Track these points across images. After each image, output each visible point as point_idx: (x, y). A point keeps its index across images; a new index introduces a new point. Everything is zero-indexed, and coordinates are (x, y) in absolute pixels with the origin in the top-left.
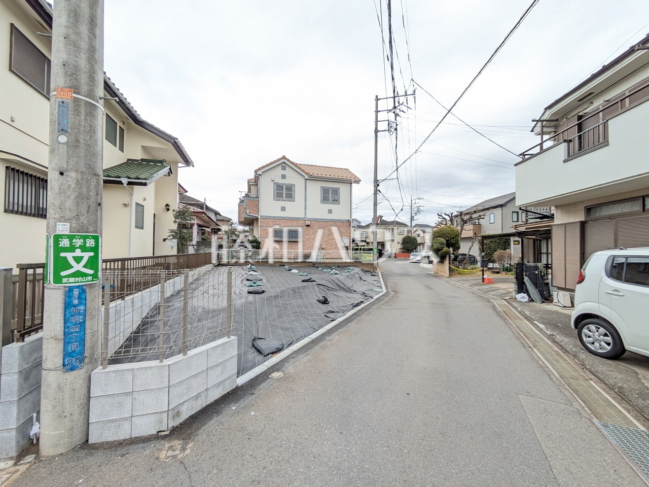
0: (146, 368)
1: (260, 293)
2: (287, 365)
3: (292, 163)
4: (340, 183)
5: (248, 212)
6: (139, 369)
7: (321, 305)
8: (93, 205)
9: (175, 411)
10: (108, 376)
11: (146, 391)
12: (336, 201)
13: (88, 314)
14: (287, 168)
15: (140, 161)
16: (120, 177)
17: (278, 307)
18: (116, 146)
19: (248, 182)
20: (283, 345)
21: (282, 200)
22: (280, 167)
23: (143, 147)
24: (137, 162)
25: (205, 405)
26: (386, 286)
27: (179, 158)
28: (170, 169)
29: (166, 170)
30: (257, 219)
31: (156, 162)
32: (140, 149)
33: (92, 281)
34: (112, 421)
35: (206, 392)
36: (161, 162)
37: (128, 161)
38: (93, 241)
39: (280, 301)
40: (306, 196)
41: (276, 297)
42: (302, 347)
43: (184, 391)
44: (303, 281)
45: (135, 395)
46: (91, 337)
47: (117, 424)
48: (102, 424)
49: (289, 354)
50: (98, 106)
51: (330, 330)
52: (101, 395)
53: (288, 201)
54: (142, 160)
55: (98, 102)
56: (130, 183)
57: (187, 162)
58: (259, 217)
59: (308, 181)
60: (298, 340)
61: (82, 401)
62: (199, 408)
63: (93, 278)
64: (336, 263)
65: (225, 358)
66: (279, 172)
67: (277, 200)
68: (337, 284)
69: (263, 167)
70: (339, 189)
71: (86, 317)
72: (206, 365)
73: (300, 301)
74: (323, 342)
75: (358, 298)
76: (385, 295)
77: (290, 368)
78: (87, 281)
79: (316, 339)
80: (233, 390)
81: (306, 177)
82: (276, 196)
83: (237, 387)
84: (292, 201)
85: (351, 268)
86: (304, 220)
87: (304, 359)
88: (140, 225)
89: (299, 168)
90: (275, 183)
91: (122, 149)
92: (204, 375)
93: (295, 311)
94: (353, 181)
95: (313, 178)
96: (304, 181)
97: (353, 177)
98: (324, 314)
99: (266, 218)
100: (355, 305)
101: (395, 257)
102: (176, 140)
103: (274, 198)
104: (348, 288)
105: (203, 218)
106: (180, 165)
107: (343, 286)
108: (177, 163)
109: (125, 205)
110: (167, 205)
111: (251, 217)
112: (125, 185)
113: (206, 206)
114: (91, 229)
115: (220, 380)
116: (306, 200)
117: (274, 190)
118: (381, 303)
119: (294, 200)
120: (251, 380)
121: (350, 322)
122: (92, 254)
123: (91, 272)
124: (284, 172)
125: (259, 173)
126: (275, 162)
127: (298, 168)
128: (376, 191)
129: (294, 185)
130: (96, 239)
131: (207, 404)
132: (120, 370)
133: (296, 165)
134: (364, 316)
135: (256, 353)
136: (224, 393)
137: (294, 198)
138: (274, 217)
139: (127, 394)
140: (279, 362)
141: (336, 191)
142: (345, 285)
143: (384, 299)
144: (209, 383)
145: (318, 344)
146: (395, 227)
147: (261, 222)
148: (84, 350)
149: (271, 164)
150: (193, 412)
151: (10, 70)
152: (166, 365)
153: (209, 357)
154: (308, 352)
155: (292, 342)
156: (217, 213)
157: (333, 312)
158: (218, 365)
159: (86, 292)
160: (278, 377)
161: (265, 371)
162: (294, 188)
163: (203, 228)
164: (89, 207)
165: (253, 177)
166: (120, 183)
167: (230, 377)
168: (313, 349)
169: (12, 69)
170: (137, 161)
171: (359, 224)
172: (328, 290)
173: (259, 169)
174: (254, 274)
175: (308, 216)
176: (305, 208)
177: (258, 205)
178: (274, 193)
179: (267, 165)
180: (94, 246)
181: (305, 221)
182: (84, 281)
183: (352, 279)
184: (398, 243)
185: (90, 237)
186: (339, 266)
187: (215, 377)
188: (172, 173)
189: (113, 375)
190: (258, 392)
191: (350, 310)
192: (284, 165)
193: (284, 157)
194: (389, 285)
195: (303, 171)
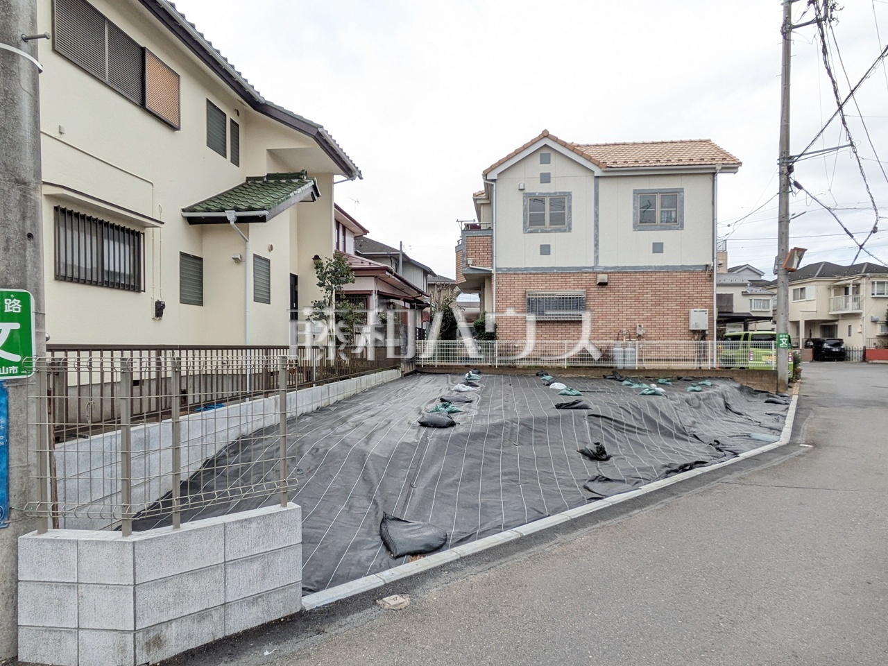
0: (97, 542)
1: (445, 427)
2: (430, 583)
3: (564, 145)
4: (684, 177)
5: (470, 262)
6: (86, 542)
7: (585, 462)
8: (15, 238)
9: (152, 635)
10: (42, 547)
11: (98, 586)
12: (674, 221)
13: (13, 433)
14: (553, 157)
15: (265, 179)
16: (223, 210)
17: (475, 457)
18: (225, 156)
19: (475, 200)
20: (446, 540)
21: (543, 231)
22: (537, 158)
23: (270, 152)
24: (260, 182)
25: (220, 636)
26: (796, 430)
27: (333, 165)
28: (314, 187)
29: (307, 189)
30: (489, 276)
31: (289, 177)
32: (264, 156)
33: (19, 374)
34: (50, 630)
35: (222, 610)
36: (298, 175)
37: (247, 181)
38: (17, 302)
39: (485, 446)
40: (597, 215)
41: (477, 437)
42: (487, 550)
43: (171, 599)
44: (559, 407)
45: (82, 589)
46: (20, 475)
47: (58, 635)
48: (36, 630)
49: (449, 560)
50: (18, 55)
51: (575, 520)
52: (32, 579)
53: (556, 231)
54: (269, 176)
55: (18, 47)
56: (240, 220)
57: (349, 171)
58: (494, 272)
59: (602, 183)
60: (484, 534)
61: (9, 584)
62: (207, 639)
63: (20, 370)
64: (674, 371)
65: (269, 546)
66: (536, 168)
67: (531, 232)
68: (647, 418)
69: (500, 163)
70: (682, 190)
71: (10, 438)
72: (221, 555)
73: (534, 451)
74: (543, 546)
75: (695, 451)
76: (781, 450)
77: (432, 593)
78: (9, 375)
79: (530, 535)
80: (291, 616)
81: (598, 172)
82: (528, 223)
83: (301, 611)
84: (565, 231)
85: (708, 382)
86: (594, 271)
87: (476, 576)
88: (263, 296)
89: (581, 154)
90: (526, 195)
91: (235, 160)
92: (218, 574)
93: (512, 470)
94: (719, 168)
95: (614, 173)
96: (591, 182)
97: (719, 157)
98: (582, 484)
99: (508, 272)
100: (675, 467)
101: (864, 359)
102: (320, 130)
103: (525, 228)
104: (678, 429)
105: (387, 280)
106: (337, 178)
107: (663, 423)
108: (331, 175)
109: (237, 261)
110: (317, 258)
111: (476, 272)
112: (232, 223)
113: (404, 255)
114: (13, 281)
115: (257, 589)
116: (597, 226)
117: (525, 210)
118: (756, 469)
119: (570, 229)
120: (337, 602)
121: (641, 507)
122: (17, 326)
123: (16, 358)
124: (545, 168)
125: (493, 176)
126: (525, 148)
127: (576, 154)
128: (787, 185)
129: (569, 194)
130: (25, 299)
131: (227, 634)
132: (58, 540)
133: (573, 148)
134: (685, 498)
135: (381, 548)
136: (268, 619)
137: (570, 224)
138: (526, 269)
139: (70, 585)
140: (416, 575)
141: (673, 199)
142: (670, 422)
143: (769, 460)
144: (229, 592)
145: (528, 548)
146: (864, 281)
147: (498, 283)
148: (8, 496)
149: (517, 152)
150: (193, 644)
151: (54, 50)
152: (129, 543)
153: (228, 540)
154: (494, 564)
155: (470, 536)
156: (427, 272)
157: (608, 480)
158: (251, 559)
159: (7, 393)
160: (395, 605)
161: (375, 589)
162: (570, 201)
163: (392, 300)
164: (7, 241)
165: (482, 188)
166: (224, 220)
167: (283, 589)
168: (510, 558)
169: (56, 49)
170: (261, 178)
171: (756, 278)
172: (617, 429)
173: (492, 168)
174: (464, 389)
175: (603, 263)
176: (596, 245)
177: (492, 247)
178: (525, 216)
179: (509, 158)
180: (19, 311)
181: (597, 273)
182: (4, 373)
183: (699, 407)
184: (875, 322)
185: (12, 296)
186: (679, 379)
187: (243, 583)
188: (318, 195)
189: (49, 546)
190: (335, 629)
191: (657, 479)
192: (546, 151)
193: (545, 135)
194: (805, 426)
195: (590, 159)
